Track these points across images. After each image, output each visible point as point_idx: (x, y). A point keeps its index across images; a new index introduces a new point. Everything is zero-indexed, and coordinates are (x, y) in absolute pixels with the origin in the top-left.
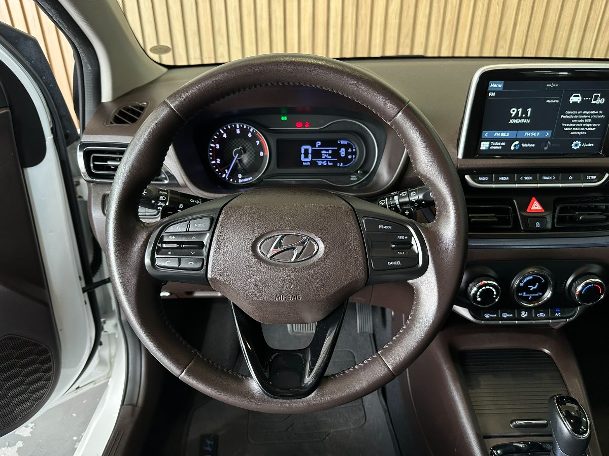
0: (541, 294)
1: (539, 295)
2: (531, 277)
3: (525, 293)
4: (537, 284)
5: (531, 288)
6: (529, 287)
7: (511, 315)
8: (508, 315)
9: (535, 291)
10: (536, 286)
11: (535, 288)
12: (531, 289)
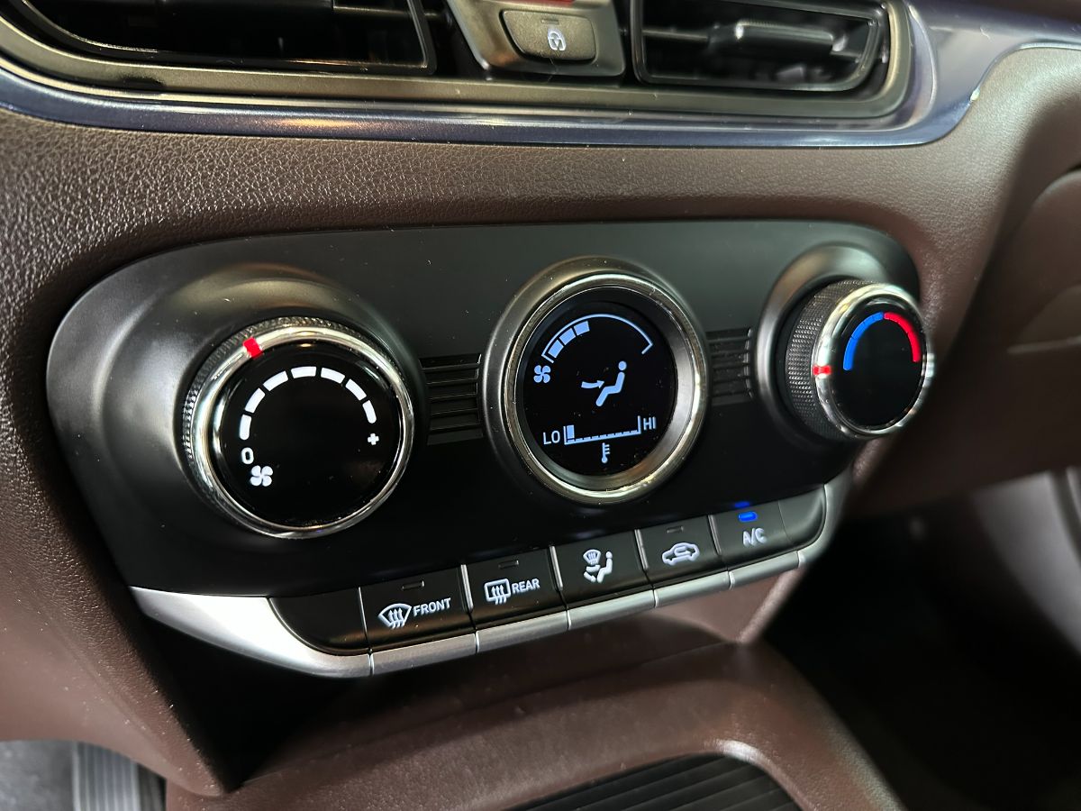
0: (651, 423)
1: (646, 433)
2: (583, 328)
3: (570, 430)
4: (622, 366)
5: (598, 391)
6: (585, 385)
7: (535, 584)
8: (519, 588)
9: (619, 413)
10: (621, 377)
11: (617, 389)
12: (600, 402)
